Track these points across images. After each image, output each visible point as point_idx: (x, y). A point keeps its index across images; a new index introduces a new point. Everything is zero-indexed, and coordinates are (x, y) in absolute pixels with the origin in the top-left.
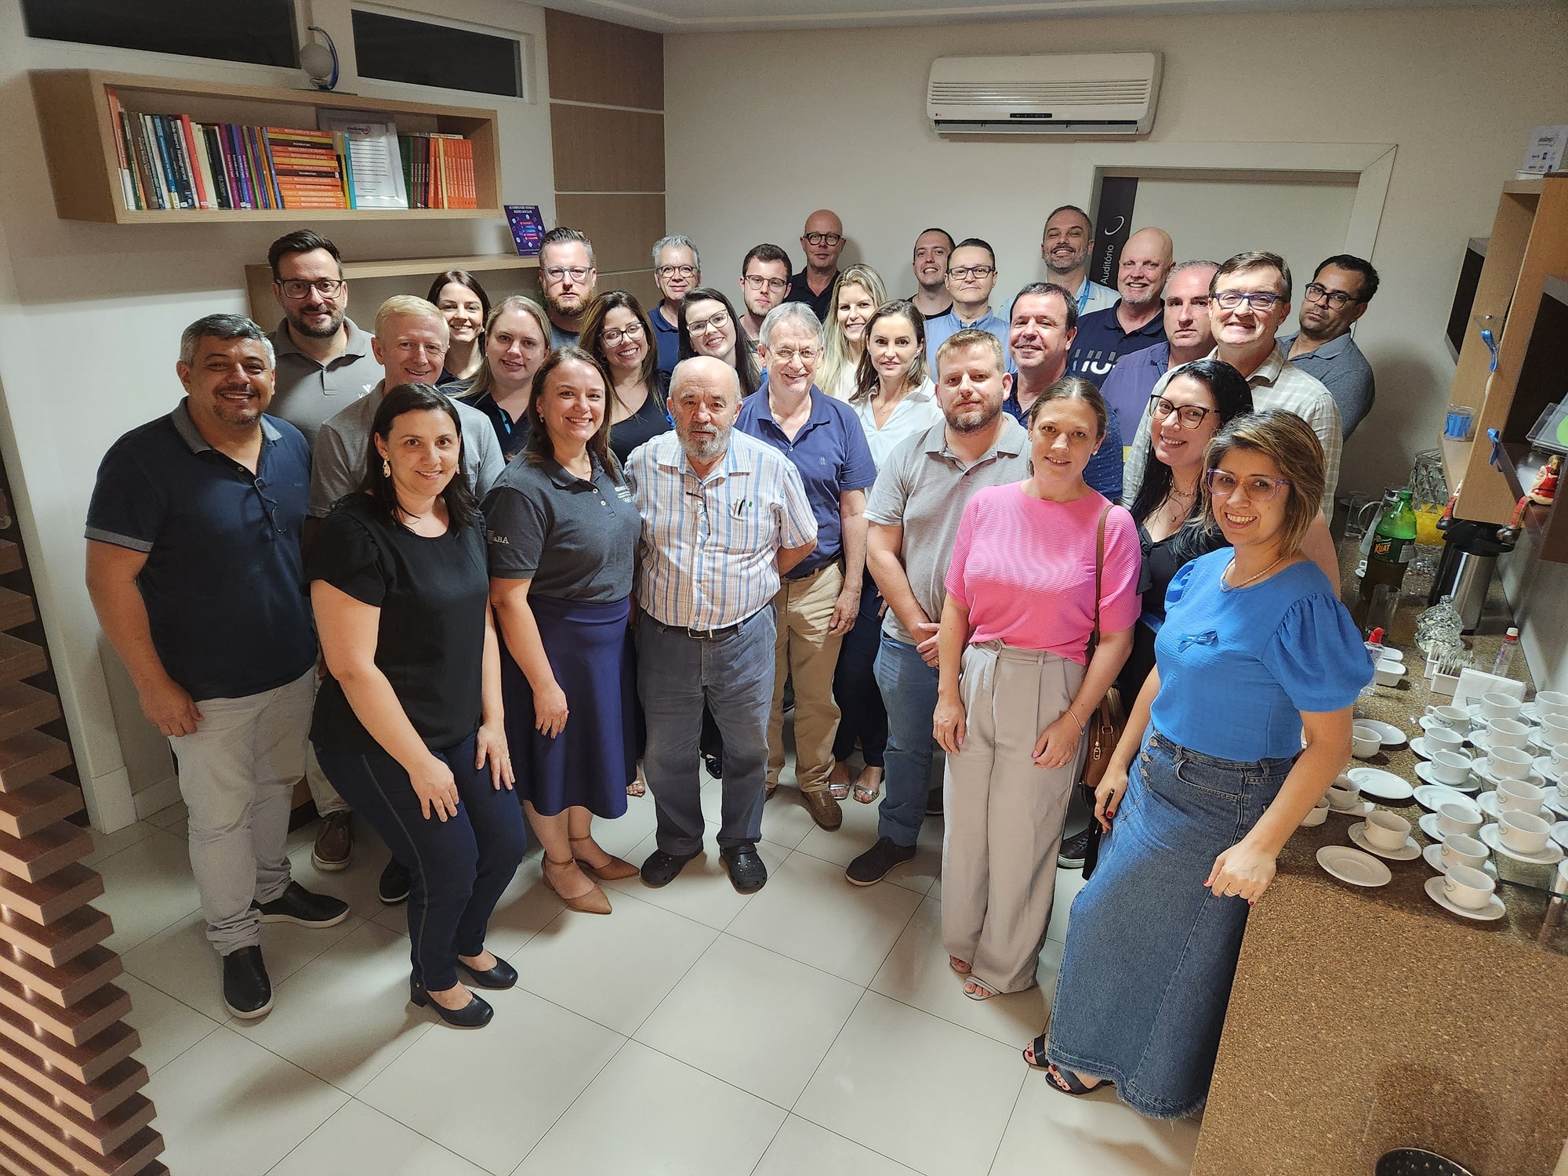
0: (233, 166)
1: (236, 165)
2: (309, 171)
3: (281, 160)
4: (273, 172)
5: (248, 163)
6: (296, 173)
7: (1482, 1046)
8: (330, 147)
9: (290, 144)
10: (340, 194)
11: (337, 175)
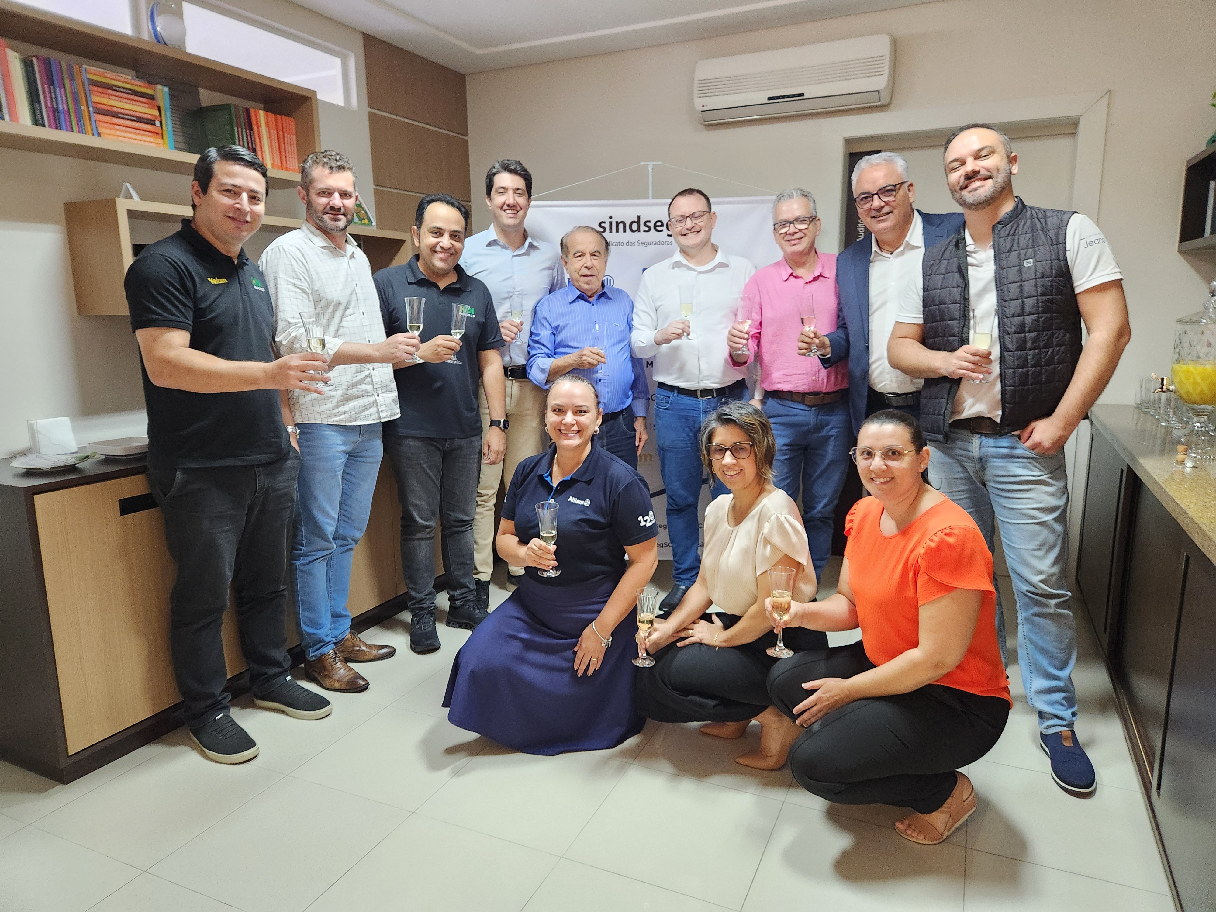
0: (51, 97)
1: (53, 96)
2: (129, 115)
3: (100, 98)
4: (91, 109)
5: (66, 95)
6: (115, 115)
8: (152, 98)
9: (111, 87)
10: (160, 141)
11: (158, 123)
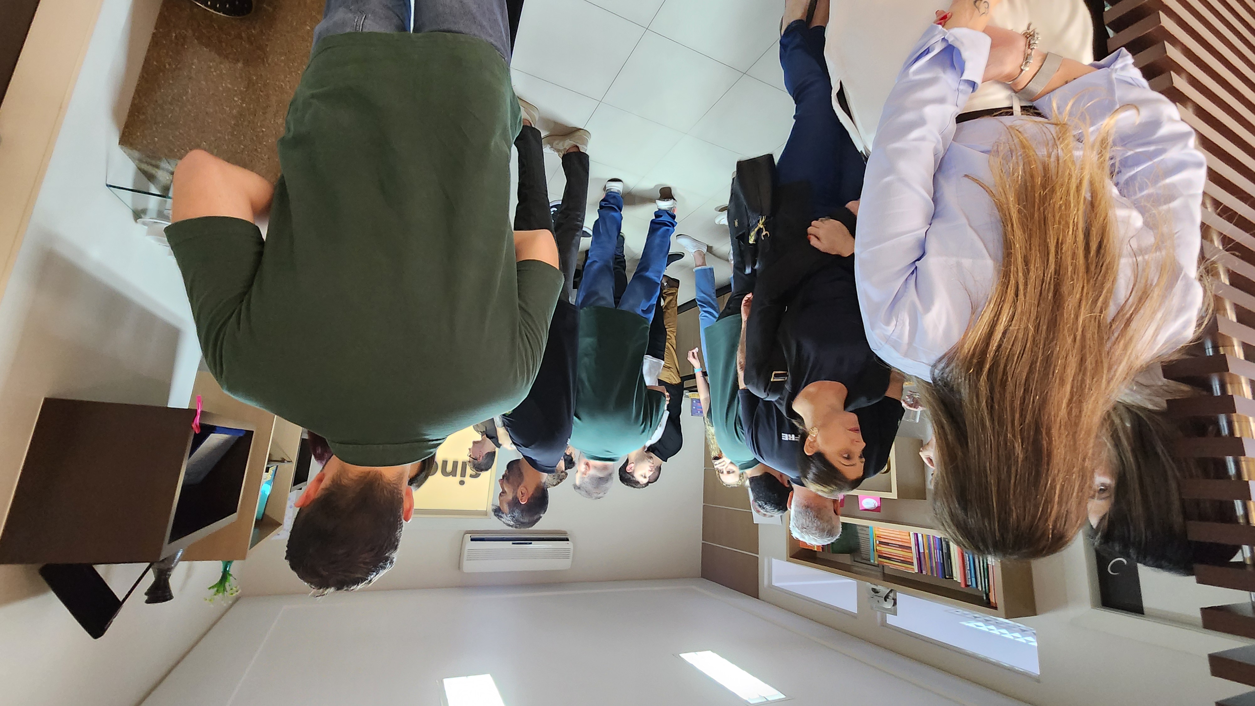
2: (893, 546)
6: (900, 546)
7: (213, 94)
8: (880, 556)
9: (903, 562)
10: (877, 533)
11: (878, 542)
